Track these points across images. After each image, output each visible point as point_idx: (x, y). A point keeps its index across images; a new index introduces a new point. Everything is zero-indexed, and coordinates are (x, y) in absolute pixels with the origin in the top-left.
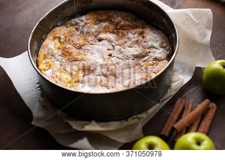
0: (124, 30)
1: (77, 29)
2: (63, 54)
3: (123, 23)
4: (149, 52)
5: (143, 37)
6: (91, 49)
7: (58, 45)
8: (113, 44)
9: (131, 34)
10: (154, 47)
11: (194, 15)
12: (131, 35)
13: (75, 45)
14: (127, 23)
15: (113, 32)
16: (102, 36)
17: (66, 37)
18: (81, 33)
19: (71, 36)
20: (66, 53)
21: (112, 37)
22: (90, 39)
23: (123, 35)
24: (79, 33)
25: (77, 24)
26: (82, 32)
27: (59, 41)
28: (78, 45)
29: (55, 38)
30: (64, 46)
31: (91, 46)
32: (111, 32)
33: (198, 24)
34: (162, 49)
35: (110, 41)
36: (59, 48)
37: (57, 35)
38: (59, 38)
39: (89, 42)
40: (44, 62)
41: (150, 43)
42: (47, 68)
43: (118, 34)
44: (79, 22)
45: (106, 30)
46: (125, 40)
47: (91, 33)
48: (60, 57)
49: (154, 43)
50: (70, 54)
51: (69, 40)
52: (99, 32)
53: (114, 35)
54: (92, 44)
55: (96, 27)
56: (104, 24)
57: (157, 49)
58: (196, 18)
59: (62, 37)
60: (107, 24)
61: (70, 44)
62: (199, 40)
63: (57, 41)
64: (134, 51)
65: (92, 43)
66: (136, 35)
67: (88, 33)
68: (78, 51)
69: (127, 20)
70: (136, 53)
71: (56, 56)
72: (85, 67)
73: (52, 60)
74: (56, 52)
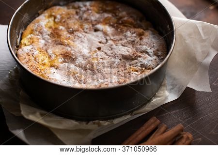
0: (126, 26)
1: (76, 12)
2: (51, 33)
3: (126, 18)
4: (140, 57)
5: (141, 39)
6: (83, 37)
7: (52, 24)
8: (108, 38)
9: (129, 32)
10: (147, 53)
11: (203, 29)
12: (129, 34)
13: (68, 28)
14: (131, 20)
15: (113, 26)
16: (100, 26)
17: (62, 18)
18: (79, 17)
19: (68, 18)
20: (55, 34)
21: (109, 30)
22: (86, 26)
23: (122, 32)
24: (77, 17)
25: (79, 7)
26: (81, 18)
27: (54, 21)
28: (71, 29)
29: (51, 16)
30: (57, 26)
31: (83, 33)
32: (110, 25)
33: (204, 41)
34: (155, 57)
35: (105, 34)
36: (50, 27)
37: (54, 14)
38: (55, 18)
39: (83, 29)
40: (28, 37)
41: (144, 47)
42: (29, 43)
43: (117, 29)
44: (82, 6)
45: (106, 22)
46: (121, 37)
47: (90, 21)
48: (47, 36)
49: (149, 49)
50: (59, 36)
51: (64, 22)
52: (98, 22)
53: (113, 29)
54: (86, 33)
55: (98, 16)
56: (106, 15)
57: (149, 55)
58: (204, 33)
59: (58, 17)
60: (110, 15)
61: (63, 26)
63: (51, 19)
64: (126, 50)
65: (87, 31)
66: (134, 35)
67: (86, 19)
68: (68, 35)
69: (131, 17)
70: (127, 54)
71: (44, 34)
72: (67, 53)
73: (39, 37)
74: (46, 30)
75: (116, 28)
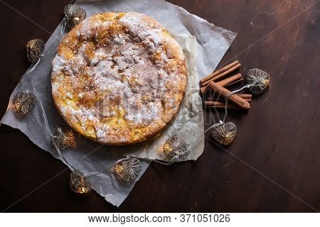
0: (103, 38)
1: (68, 75)
2: (86, 106)
6: (99, 80)
8: (111, 59)
13: (83, 89)
15: (97, 48)
17: (70, 91)
18: (74, 74)
19: (72, 86)
21: (101, 53)
23: (109, 44)
24: (73, 77)
25: (63, 71)
27: (70, 100)
28: (87, 87)
30: (77, 99)
31: (95, 78)
32: (95, 50)
35: (104, 59)
37: (64, 97)
38: (68, 98)
39: (90, 76)
40: (84, 129)
42: (93, 130)
43: (103, 47)
44: (63, 68)
46: (114, 47)
47: (83, 67)
48: (87, 111)
51: (74, 90)
52: (88, 60)
53: (101, 49)
54: (95, 75)
55: (79, 56)
59: (68, 94)
60: (84, 46)
61: (78, 93)
63: (69, 102)
64: (133, 51)
65: (92, 74)
66: (120, 36)
67: (80, 69)
68: (92, 92)
70: (138, 52)
74: (80, 111)
75: (101, 46)
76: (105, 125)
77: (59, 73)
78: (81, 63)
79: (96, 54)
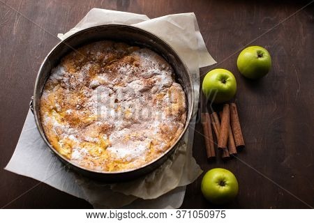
0: (110, 64)
1: (63, 87)
2: (70, 124)
3: (106, 58)
4: (155, 82)
5: (137, 65)
6: (93, 103)
7: (59, 117)
8: (111, 86)
9: (122, 68)
10: (155, 74)
11: (176, 21)
13: (74, 107)
14: (111, 55)
15: (101, 72)
16: (94, 82)
17: (60, 103)
18: (70, 89)
19: (63, 99)
20: (73, 122)
21: (103, 78)
22: (84, 92)
23: (114, 72)
24: (68, 91)
25: (59, 81)
27: (57, 112)
28: (78, 106)
29: (50, 111)
30: (64, 113)
31: (90, 99)
32: (99, 73)
33: (185, 30)
34: (164, 72)
35: (105, 84)
36: (63, 120)
37: (52, 107)
38: (55, 109)
39: (85, 96)
40: (61, 146)
41: (150, 71)
42: (69, 150)
43: (107, 73)
44: (61, 78)
45: (93, 73)
46: (119, 76)
47: (81, 85)
48: (70, 129)
49: (154, 70)
50: (78, 120)
51: (64, 104)
52: (87, 80)
53: (104, 75)
54: (90, 97)
55: (81, 74)
56: (88, 67)
57: (158, 74)
58: (180, 24)
59: (57, 105)
60: (89, 65)
61: (68, 109)
62: (193, 46)
63: (54, 113)
64: (138, 85)
65: (88, 95)
66: (128, 66)
67: (78, 86)
68: (82, 112)
69: (108, 52)
70: (142, 87)
71: (66, 130)
72: (103, 128)
73: (66, 137)
74: (63, 126)
75: (106, 71)
76: (84, 149)
77: (55, 82)
78: (81, 80)
79: (99, 77)
